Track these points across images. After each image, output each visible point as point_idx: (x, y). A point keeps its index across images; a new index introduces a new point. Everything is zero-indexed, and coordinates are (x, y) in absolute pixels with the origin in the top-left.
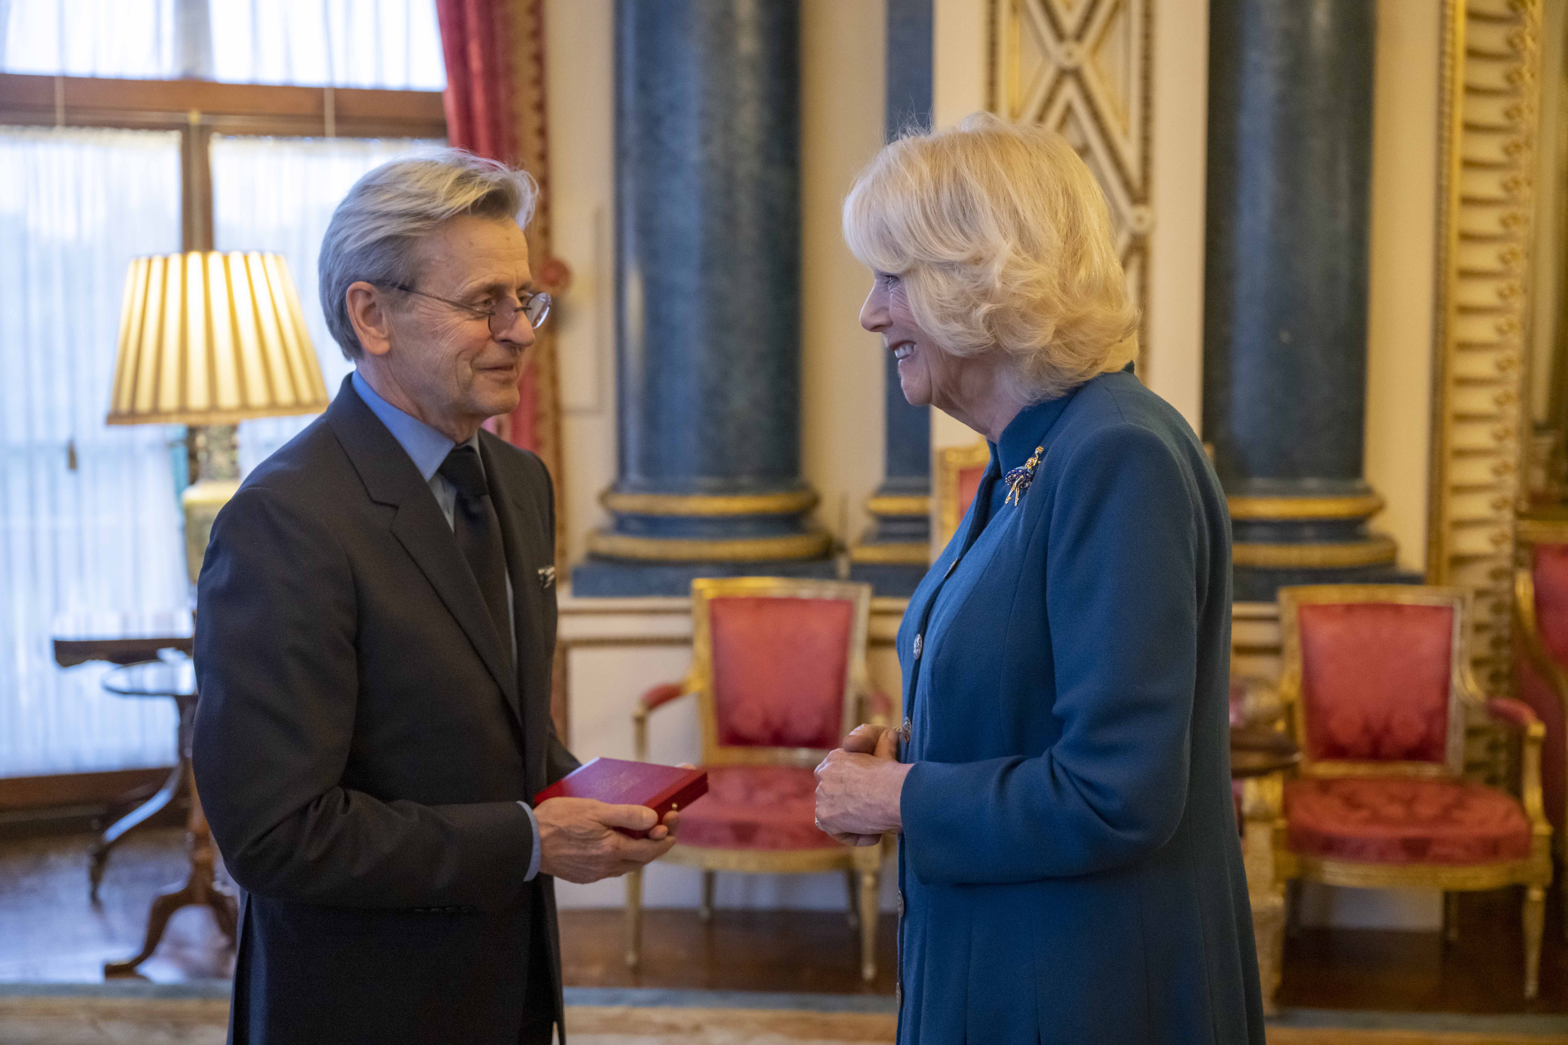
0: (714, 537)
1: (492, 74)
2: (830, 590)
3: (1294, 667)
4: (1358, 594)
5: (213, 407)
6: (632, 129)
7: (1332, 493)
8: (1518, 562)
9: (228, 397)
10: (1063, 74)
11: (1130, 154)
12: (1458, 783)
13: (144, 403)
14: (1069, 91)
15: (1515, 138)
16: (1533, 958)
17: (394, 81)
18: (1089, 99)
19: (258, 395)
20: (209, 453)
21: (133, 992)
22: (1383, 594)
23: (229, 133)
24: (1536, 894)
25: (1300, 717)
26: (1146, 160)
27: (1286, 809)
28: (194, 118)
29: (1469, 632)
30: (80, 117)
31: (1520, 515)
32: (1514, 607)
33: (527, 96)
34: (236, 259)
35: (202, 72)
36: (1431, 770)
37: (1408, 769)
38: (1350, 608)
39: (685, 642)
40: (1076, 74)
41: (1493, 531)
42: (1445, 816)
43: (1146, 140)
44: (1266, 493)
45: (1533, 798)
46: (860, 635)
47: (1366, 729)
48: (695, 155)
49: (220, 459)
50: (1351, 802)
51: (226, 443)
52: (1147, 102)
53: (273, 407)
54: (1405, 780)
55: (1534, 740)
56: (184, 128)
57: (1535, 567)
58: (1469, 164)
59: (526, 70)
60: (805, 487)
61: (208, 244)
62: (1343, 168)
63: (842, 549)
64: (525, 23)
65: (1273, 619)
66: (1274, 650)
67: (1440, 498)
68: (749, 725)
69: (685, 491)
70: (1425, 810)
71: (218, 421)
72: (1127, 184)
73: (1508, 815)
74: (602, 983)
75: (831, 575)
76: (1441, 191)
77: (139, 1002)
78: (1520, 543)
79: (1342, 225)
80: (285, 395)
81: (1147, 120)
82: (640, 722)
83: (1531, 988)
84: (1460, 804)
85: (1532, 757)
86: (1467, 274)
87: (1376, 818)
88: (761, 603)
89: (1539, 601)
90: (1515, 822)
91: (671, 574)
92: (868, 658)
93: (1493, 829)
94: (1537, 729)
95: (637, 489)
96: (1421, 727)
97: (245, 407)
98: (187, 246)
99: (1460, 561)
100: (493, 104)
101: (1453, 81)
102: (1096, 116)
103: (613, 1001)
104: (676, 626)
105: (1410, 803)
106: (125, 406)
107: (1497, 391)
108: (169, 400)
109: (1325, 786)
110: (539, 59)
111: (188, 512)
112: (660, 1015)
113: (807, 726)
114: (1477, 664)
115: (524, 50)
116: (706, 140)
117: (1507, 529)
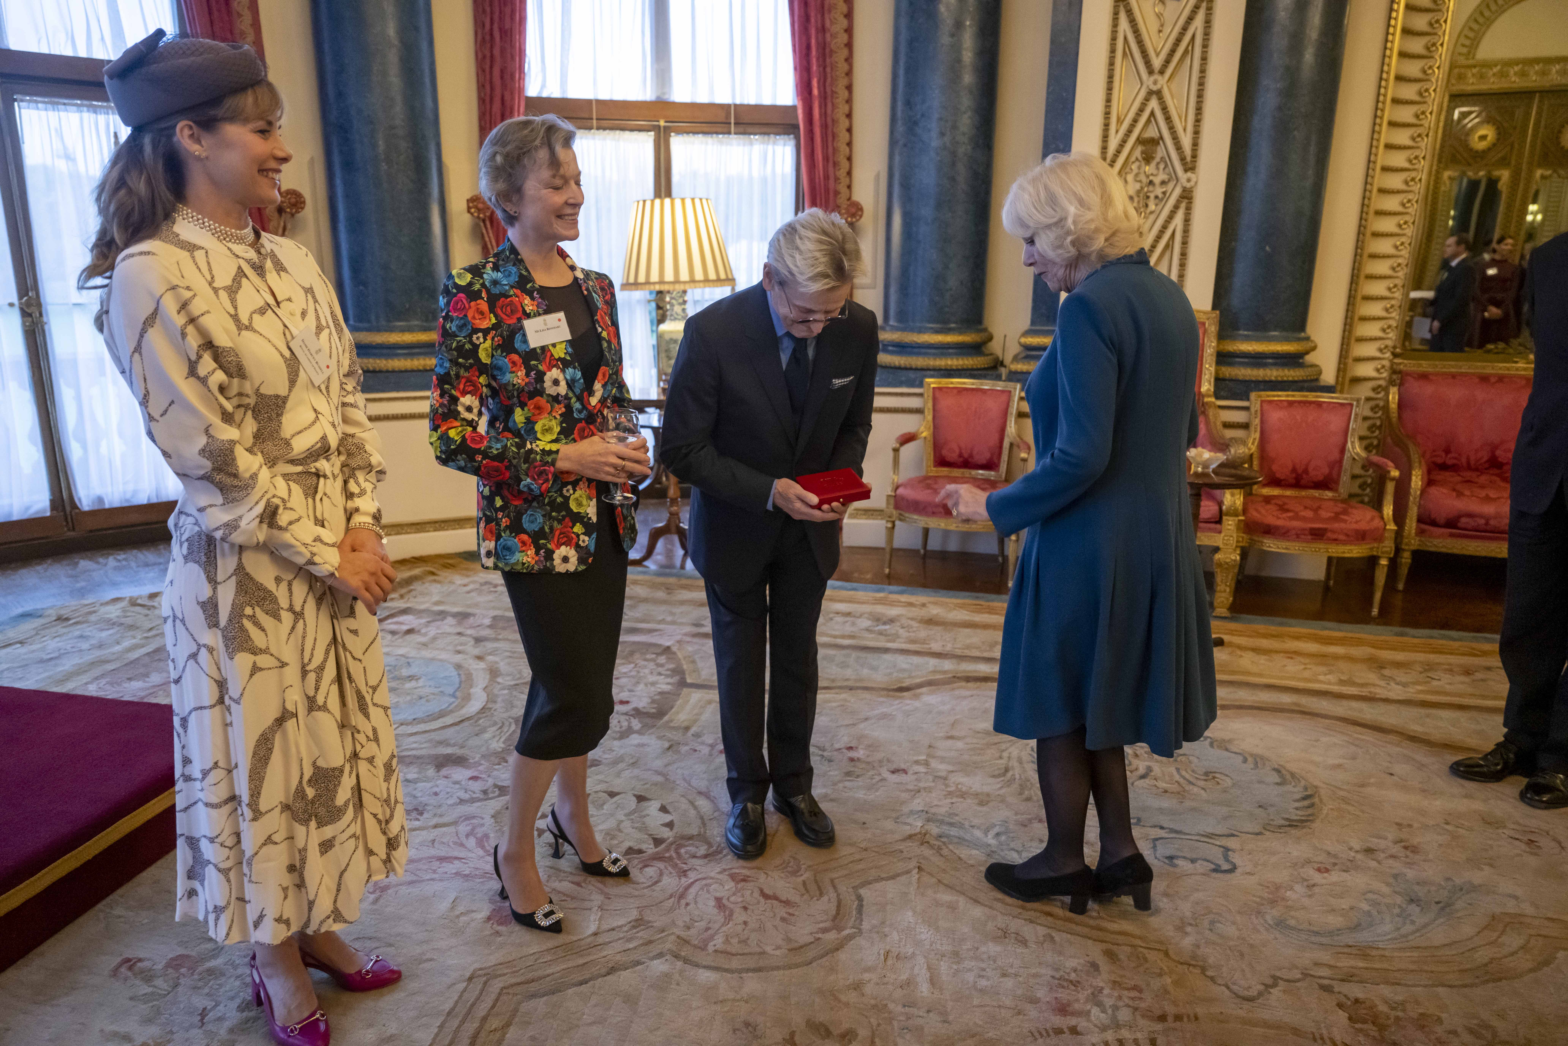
0: (935, 356)
1: (824, 97)
2: (1000, 386)
3: (1255, 435)
4: (1297, 396)
5: (677, 281)
6: (900, 128)
7: (1287, 340)
8: (1391, 383)
9: (684, 276)
10: (1150, 93)
11: (1186, 141)
12: (1343, 501)
13: (642, 279)
14: (1154, 104)
15: (1419, 130)
16: (1378, 596)
17: (767, 100)
18: (1164, 109)
19: (699, 275)
20: (672, 305)
21: (644, 573)
22: (1311, 396)
23: (680, 132)
24: (1384, 562)
25: (1256, 463)
26: (1195, 144)
27: (1245, 511)
28: (662, 123)
29: (1360, 419)
30: (604, 123)
31: (1395, 355)
32: (1386, 408)
33: (843, 108)
34: (678, 202)
35: (666, 97)
36: (1329, 494)
37: (1316, 493)
38: (1291, 403)
39: (919, 411)
40: (1159, 94)
41: (1377, 364)
42: (1336, 517)
43: (1197, 133)
44: (1247, 339)
45: (1388, 510)
46: (1013, 410)
47: (1294, 470)
48: (935, 143)
49: (678, 309)
50: (1283, 508)
51: (681, 301)
52: (1199, 110)
53: (707, 281)
54: (1314, 498)
55: (1393, 479)
56: (656, 129)
57: (1401, 385)
58: (1389, 147)
59: (843, 94)
60: (985, 330)
61: (669, 194)
62: (1313, 149)
63: (1002, 364)
64: (843, 67)
65: (1247, 409)
66: (1246, 426)
67: (1348, 345)
68: (952, 456)
69: (921, 331)
70: (1324, 514)
71: (679, 287)
72: (1183, 159)
73: (1372, 519)
74: (872, 582)
75: (999, 378)
76: (1370, 162)
77: (647, 577)
78: (1394, 372)
79: (1308, 183)
80: (712, 276)
81: (1198, 121)
82: (896, 450)
83: (1375, 611)
84: (1345, 512)
85: (1390, 487)
86: (1379, 213)
87: (1297, 517)
88: (961, 391)
89: (1401, 405)
90: (1377, 523)
91: (912, 375)
92: (1016, 422)
93: (1363, 526)
94: (1395, 473)
95: (895, 329)
96: (1326, 471)
97: (693, 281)
98: (658, 194)
99: (1357, 380)
100: (824, 115)
101: (1385, 96)
102: (1168, 119)
103: (879, 591)
104: (914, 403)
105: (1316, 510)
106: (632, 280)
107: (1390, 283)
108: (654, 277)
109: (1268, 500)
110: (849, 88)
111: (660, 337)
112: (904, 598)
113: (982, 457)
114: (1361, 438)
115: (842, 82)
116: (942, 134)
117: (1386, 363)
